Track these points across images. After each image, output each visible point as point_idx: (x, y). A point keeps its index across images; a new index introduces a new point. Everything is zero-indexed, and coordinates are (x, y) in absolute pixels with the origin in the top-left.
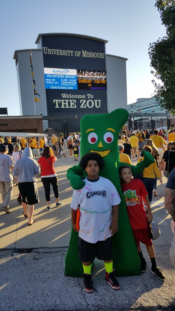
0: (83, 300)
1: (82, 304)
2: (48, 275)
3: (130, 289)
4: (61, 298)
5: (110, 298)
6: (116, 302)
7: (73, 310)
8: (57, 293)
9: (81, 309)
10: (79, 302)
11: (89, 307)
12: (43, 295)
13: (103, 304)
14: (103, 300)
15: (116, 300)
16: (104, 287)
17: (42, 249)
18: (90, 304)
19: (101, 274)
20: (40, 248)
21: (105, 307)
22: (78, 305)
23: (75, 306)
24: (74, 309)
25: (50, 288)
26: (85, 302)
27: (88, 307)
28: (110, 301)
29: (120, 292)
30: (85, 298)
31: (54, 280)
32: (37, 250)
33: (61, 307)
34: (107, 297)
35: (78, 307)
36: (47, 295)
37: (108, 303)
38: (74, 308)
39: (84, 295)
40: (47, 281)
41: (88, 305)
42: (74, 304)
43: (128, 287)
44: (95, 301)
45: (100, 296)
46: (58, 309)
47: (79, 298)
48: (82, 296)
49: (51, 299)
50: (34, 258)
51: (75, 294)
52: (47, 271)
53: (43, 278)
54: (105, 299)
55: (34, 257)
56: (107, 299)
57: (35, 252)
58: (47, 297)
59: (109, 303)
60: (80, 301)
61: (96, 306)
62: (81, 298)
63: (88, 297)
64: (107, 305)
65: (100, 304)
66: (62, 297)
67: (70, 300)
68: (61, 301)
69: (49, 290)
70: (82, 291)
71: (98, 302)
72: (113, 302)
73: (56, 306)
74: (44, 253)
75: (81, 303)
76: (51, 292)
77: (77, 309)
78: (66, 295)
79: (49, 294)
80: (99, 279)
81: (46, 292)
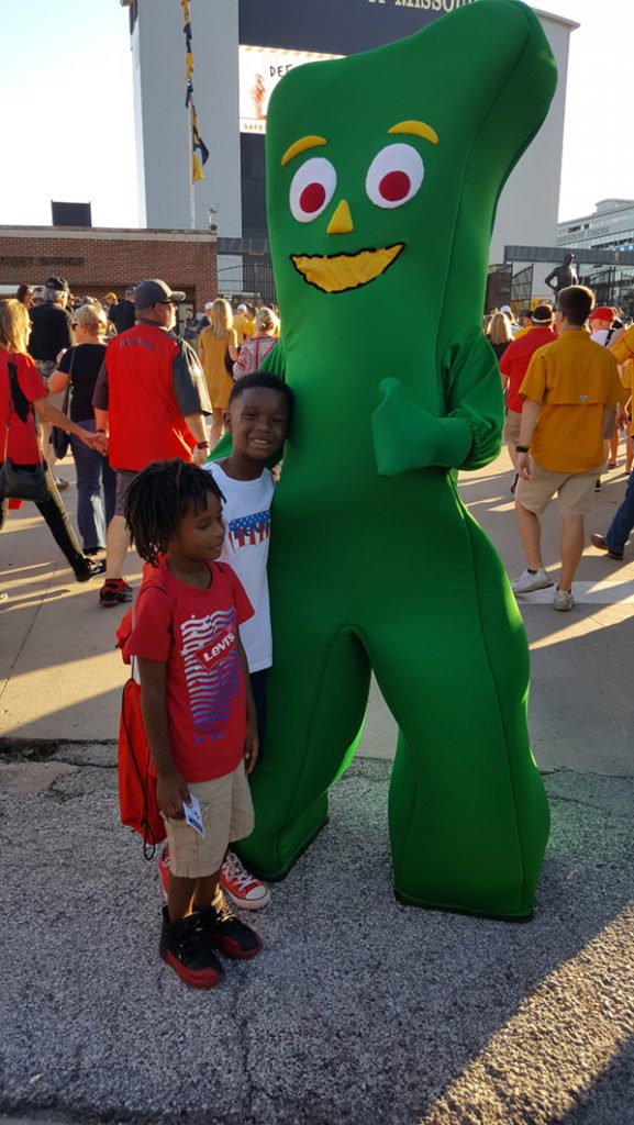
0: (230, 1053)
1: (218, 1083)
2: (90, 884)
3: (498, 1009)
4: (115, 1028)
5: (380, 1060)
6: (413, 1086)
7: (160, 1112)
8: (103, 992)
9: (208, 1111)
10: (207, 1064)
11: (254, 1108)
12: (26, 996)
13: (336, 1097)
14: (342, 1067)
15: (416, 1078)
16: (358, 986)
17: (105, 748)
18: (263, 1089)
19: (356, 906)
20: (96, 742)
21: (345, 1113)
22: (194, 1085)
23: (180, 1088)
24: (168, 1111)
25: (73, 959)
26: (240, 1070)
27: (249, 1107)
28: (380, 1077)
29: (444, 1028)
30: (243, 1040)
31: (110, 917)
32: (77, 751)
33: (102, 1086)
34: (367, 1050)
35: (194, 1095)
36: (51, 997)
37: (369, 1088)
38: (171, 1104)
39: (245, 1024)
40: (71, 919)
41: (253, 1088)
42: (175, 1077)
43: (487, 995)
44: (299, 1067)
45: (327, 1040)
46: (81, 1099)
47: (213, 1041)
48: (230, 1031)
49: (61, 1027)
50: (51, 789)
51: (197, 1009)
52: (91, 861)
53: (59, 898)
54: (351, 1060)
55: (54, 783)
56: (364, 1059)
57: (64, 761)
58: (47, 1012)
59: (375, 1090)
60: (212, 1059)
61: (298, 1101)
62: (224, 1042)
63: (260, 1039)
64: (359, 1106)
65: (320, 1091)
66: (123, 1023)
67: (159, 1043)
68: (111, 1047)
69: (70, 972)
70: (236, 998)
71: (311, 1075)
72: (398, 1088)
73: (75, 1077)
74: (106, 767)
75: (214, 1071)
76: (77, 982)
77: (184, 1112)
78: (148, 1014)
79: (59, 996)
80: (343, 933)
81: (45, 984)
